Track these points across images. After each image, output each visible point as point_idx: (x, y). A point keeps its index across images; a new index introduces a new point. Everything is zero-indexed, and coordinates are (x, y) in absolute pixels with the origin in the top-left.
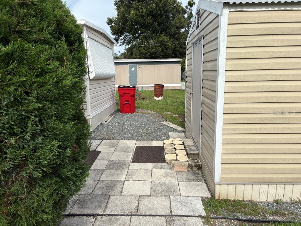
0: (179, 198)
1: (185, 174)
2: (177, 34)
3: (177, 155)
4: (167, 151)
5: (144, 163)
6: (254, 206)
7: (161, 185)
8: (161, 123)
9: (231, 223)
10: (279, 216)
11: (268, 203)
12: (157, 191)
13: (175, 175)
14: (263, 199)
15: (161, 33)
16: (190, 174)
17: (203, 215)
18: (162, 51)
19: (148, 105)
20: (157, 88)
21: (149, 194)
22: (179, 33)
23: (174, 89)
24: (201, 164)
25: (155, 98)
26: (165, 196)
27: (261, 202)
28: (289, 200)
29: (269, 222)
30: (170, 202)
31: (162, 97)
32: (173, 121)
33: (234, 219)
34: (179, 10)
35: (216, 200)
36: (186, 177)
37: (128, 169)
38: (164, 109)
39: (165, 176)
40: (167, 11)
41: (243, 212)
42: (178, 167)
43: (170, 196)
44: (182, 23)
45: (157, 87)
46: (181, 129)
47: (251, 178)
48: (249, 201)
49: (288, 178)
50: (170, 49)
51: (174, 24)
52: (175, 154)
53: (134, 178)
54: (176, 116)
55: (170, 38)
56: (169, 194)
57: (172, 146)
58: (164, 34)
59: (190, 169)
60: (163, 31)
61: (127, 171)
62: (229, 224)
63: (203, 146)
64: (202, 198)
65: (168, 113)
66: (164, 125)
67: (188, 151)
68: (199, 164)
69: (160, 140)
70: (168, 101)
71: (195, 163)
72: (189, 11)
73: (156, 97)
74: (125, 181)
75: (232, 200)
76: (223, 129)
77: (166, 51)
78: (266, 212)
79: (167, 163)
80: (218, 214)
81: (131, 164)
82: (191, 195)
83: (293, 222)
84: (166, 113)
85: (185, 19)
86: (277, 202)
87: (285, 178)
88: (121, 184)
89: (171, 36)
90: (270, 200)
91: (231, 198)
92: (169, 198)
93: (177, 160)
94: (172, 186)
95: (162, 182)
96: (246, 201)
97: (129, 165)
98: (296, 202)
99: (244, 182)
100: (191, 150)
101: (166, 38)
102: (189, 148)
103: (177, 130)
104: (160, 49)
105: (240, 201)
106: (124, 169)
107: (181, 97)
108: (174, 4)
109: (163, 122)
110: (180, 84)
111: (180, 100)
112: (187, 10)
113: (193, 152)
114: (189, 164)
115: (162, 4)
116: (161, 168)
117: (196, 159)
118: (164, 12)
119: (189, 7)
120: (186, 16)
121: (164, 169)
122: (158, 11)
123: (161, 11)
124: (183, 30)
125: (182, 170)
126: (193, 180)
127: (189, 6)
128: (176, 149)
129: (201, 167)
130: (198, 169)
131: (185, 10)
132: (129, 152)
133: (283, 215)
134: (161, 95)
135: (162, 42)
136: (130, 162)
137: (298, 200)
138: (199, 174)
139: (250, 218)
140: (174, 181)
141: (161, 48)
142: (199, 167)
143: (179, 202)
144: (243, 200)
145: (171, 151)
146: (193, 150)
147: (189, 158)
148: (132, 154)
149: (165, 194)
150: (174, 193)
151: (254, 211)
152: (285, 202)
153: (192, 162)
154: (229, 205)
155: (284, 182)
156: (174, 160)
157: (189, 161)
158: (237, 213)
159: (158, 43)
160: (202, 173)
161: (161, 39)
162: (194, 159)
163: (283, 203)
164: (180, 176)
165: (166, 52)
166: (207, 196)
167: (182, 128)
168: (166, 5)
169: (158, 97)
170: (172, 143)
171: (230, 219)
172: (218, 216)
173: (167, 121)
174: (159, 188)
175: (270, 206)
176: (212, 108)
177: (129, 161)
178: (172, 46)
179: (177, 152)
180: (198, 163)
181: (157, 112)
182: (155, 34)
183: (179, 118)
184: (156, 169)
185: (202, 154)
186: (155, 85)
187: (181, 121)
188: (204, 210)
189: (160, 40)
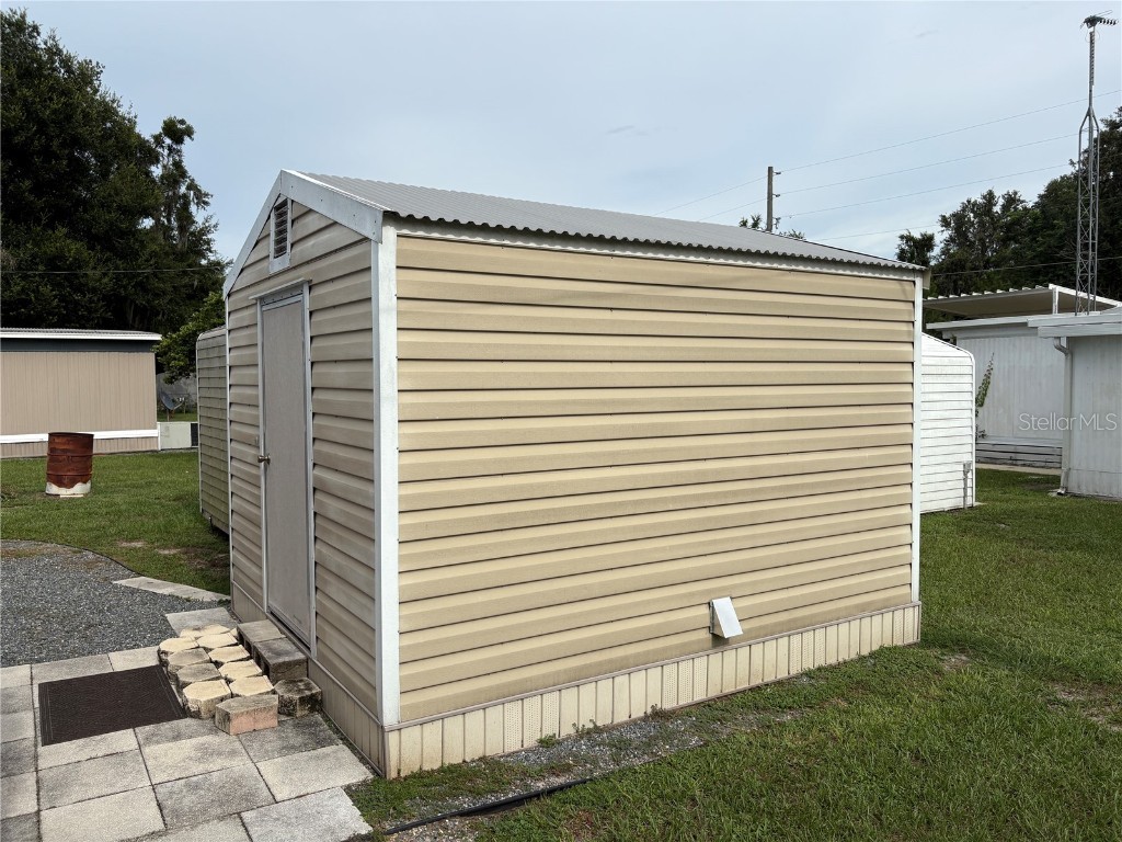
0: (274, 811)
1: (271, 736)
2: (123, 234)
3: (228, 681)
4: (186, 675)
5: (98, 738)
6: (492, 769)
7: (197, 787)
8: (115, 587)
9: (446, 828)
10: (558, 776)
11: (527, 751)
12: (186, 809)
13: (237, 745)
14: (513, 745)
15: (51, 225)
16: (290, 732)
17: (364, 832)
18: (55, 296)
19: (29, 520)
20: (64, 451)
21: (159, 826)
22: (133, 232)
23: (128, 450)
24: (319, 690)
25: (53, 489)
26: (221, 818)
27: (509, 755)
28: (572, 731)
29: (538, 795)
30: (246, 829)
31: (89, 485)
32: (168, 572)
33: (453, 816)
34: (130, 147)
35: (391, 782)
36: (278, 744)
37: (37, 771)
38: (113, 530)
39: (199, 760)
40: (77, 142)
41: (470, 791)
42: (243, 719)
43: (239, 814)
44: (142, 197)
45: (64, 444)
46: (208, 596)
47: (479, 691)
48: (480, 759)
49: (565, 671)
50: (94, 290)
51: (110, 195)
52: (218, 678)
53: (77, 792)
54: (173, 552)
55: (92, 248)
56: (233, 809)
57: (199, 655)
58: (65, 230)
59: (283, 718)
60: (60, 215)
61: (34, 781)
62: (440, 834)
63: (327, 628)
64: (348, 790)
65: (134, 544)
66: (133, 591)
67: (270, 658)
68: (314, 692)
69: (139, 647)
70: (118, 498)
71: (300, 691)
72: (169, 155)
73: (60, 484)
74: (39, 811)
75: (435, 768)
76: (402, 558)
77: (77, 297)
78: (525, 774)
79: (197, 715)
80: (404, 818)
81: (41, 749)
82: (310, 790)
83: (591, 780)
84: (125, 544)
85: (153, 181)
86: (546, 743)
87: (558, 673)
88: (28, 825)
89: (93, 240)
90: (530, 742)
91: (432, 764)
92: (238, 820)
93: (232, 696)
94: (238, 782)
95: (195, 779)
96: (473, 761)
97: (36, 757)
98: (588, 733)
99: (462, 708)
100: (279, 654)
101: (75, 248)
102: (270, 650)
103: (196, 601)
104: (46, 290)
105: (459, 765)
106: (14, 775)
107: (173, 482)
108: (104, 121)
109: (123, 582)
110: (155, 428)
111: (171, 493)
112: (160, 150)
113: (287, 659)
114: (281, 699)
115: (55, 112)
116: (177, 737)
117: (301, 681)
118: (63, 145)
119: (168, 141)
120: (157, 171)
121: (191, 737)
122: (35, 135)
123: (50, 139)
124: (148, 223)
125: (259, 726)
126: (304, 747)
127: (169, 137)
128: (218, 664)
129: (321, 703)
130: (312, 710)
131: (154, 150)
132: (15, 712)
133: (567, 769)
134: (84, 478)
135: (54, 262)
136: (36, 746)
137: (591, 726)
138: (317, 724)
139: (491, 799)
140: (240, 765)
141: (52, 285)
142: (314, 703)
143: (278, 819)
144: (464, 761)
145: (204, 672)
146: (287, 653)
147: (274, 682)
148: (30, 715)
149: (219, 811)
150: (250, 801)
151: (496, 781)
152: (564, 740)
153: (290, 691)
154: (430, 785)
155: (558, 684)
156: (222, 699)
157: (280, 691)
158: (456, 797)
159: (37, 264)
160: (327, 719)
161: (50, 249)
162: (292, 682)
163: (559, 743)
164: (256, 745)
165: (77, 303)
166: (362, 778)
167: (209, 593)
168: (69, 118)
169: (71, 485)
170: (194, 645)
171: (440, 819)
172: (407, 822)
173: (140, 575)
174: (189, 800)
175: (533, 757)
176: (359, 500)
177: (30, 743)
178: (106, 280)
179: (223, 671)
180: (310, 689)
181: (84, 546)
182: (23, 227)
183: (189, 559)
184: (158, 742)
185: (321, 657)
186: (50, 435)
187: (202, 569)
188: (362, 819)
189: (45, 253)
